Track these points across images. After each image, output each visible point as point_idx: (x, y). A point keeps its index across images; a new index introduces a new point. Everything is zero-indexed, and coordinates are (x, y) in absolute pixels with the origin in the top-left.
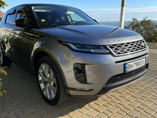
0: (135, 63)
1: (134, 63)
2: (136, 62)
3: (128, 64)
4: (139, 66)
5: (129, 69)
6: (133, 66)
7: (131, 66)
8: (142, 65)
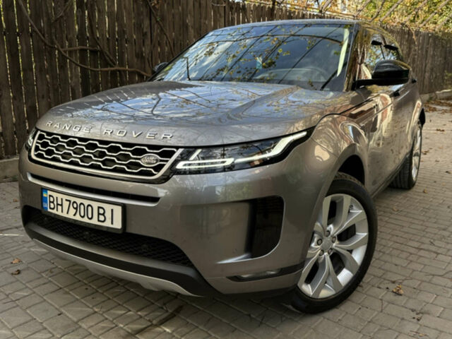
0: (70, 201)
1: (67, 200)
2: (73, 199)
3: (49, 193)
4: (86, 220)
5: (50, 208)
6: (62, 205)
7: (58, 204)
8: (99, 221)
